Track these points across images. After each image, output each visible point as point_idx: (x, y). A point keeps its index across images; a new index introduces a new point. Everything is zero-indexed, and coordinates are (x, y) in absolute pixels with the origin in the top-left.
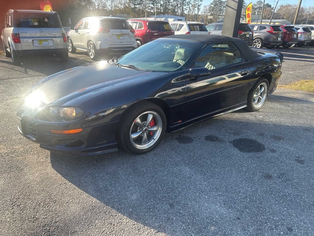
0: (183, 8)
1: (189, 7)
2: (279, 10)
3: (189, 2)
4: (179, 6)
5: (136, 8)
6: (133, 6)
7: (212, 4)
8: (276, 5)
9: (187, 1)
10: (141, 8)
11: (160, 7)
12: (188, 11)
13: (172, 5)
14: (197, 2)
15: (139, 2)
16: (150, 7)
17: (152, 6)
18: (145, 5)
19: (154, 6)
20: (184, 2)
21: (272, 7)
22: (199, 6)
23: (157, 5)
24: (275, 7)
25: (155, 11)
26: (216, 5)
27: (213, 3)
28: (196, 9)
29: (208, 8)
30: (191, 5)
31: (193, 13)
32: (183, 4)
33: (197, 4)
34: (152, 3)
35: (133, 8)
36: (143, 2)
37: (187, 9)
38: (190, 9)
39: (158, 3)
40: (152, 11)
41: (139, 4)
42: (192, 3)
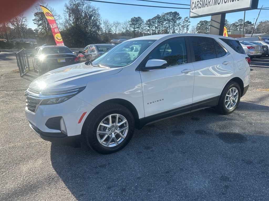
0: (174, 29)
1: (180, 28)
2: (259, 25)
3: (179, 24)
4: (171, 27)
5: (136, 31)
6: (133, 30)
7: (198, 24)
8: (256, 22)
9: (177, 23)
10: (139, 31)
11: (154, 29)
12: (178, 30)
13: (165, 27)
14: (186, 24)
15: (138, 26)
16: (147, 30)
17: (148, 28)
18: (143, 28)
19: (150, 28)
20: (175, 24)
21: (252, 23)
22: (188, 26)
23: (153, 27)
24: (255, 23)
25: (151, 32)
26: (202, 24)
27: (200, 23)
28: (186, 29)
29: (195, 27)
30: (181, 26)
31: (183, 32)
32: (174, 25)
33: (186, 25)
34: (148, 26)
35: (133, 31)
36: (141, 26)
37: (177, 29)
38: (180, 29)
39: (153, 26)
40: (148, 32)
41: (137, 28)
42: (181, 24)
